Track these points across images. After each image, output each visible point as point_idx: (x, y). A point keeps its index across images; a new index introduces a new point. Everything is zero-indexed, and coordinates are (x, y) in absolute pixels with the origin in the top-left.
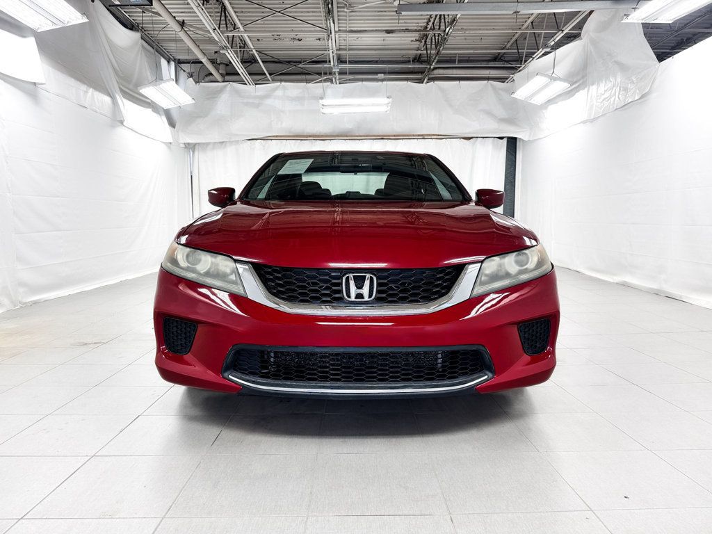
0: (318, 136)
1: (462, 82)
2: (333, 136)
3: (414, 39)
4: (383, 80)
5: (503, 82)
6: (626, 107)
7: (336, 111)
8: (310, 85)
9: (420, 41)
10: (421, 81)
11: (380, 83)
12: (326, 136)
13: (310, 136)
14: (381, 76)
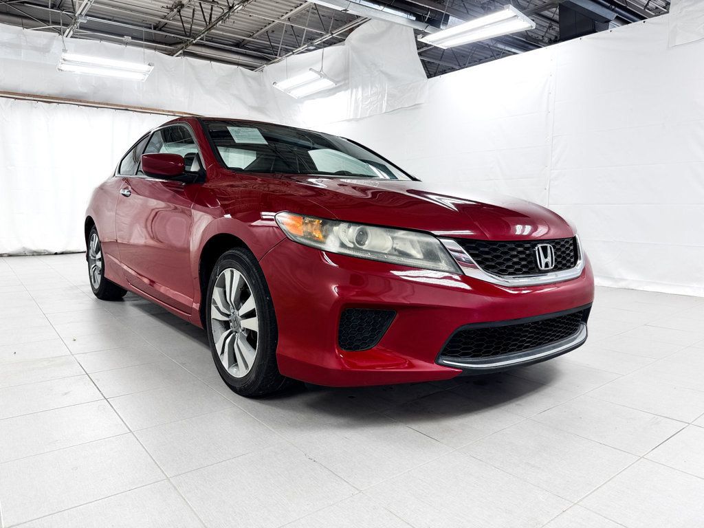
0: (41, 97)
1: (213, 63)
2: (62, 99)
3: (165, 5)
4: (127, 44)
5: (252, 70)
6: (395, 112)
7: (78, 70)
8: (29, 31)
9: (171, 9)
10: (171, 54)
11: (123, 46)
12: (52, 98)
13: (29, 95)
14: (128, 39)
